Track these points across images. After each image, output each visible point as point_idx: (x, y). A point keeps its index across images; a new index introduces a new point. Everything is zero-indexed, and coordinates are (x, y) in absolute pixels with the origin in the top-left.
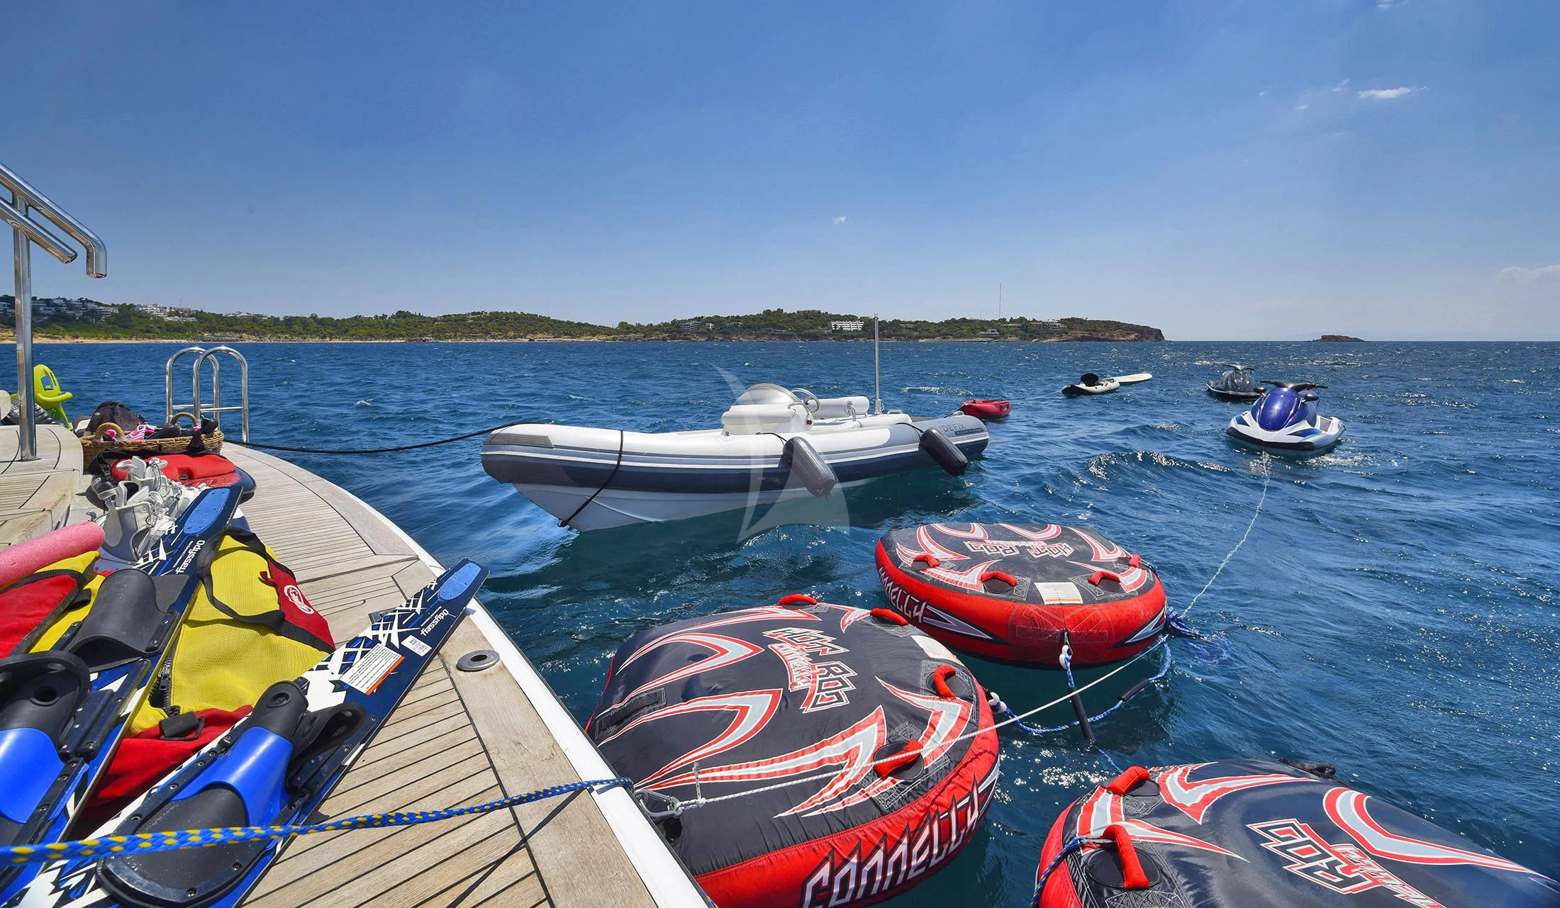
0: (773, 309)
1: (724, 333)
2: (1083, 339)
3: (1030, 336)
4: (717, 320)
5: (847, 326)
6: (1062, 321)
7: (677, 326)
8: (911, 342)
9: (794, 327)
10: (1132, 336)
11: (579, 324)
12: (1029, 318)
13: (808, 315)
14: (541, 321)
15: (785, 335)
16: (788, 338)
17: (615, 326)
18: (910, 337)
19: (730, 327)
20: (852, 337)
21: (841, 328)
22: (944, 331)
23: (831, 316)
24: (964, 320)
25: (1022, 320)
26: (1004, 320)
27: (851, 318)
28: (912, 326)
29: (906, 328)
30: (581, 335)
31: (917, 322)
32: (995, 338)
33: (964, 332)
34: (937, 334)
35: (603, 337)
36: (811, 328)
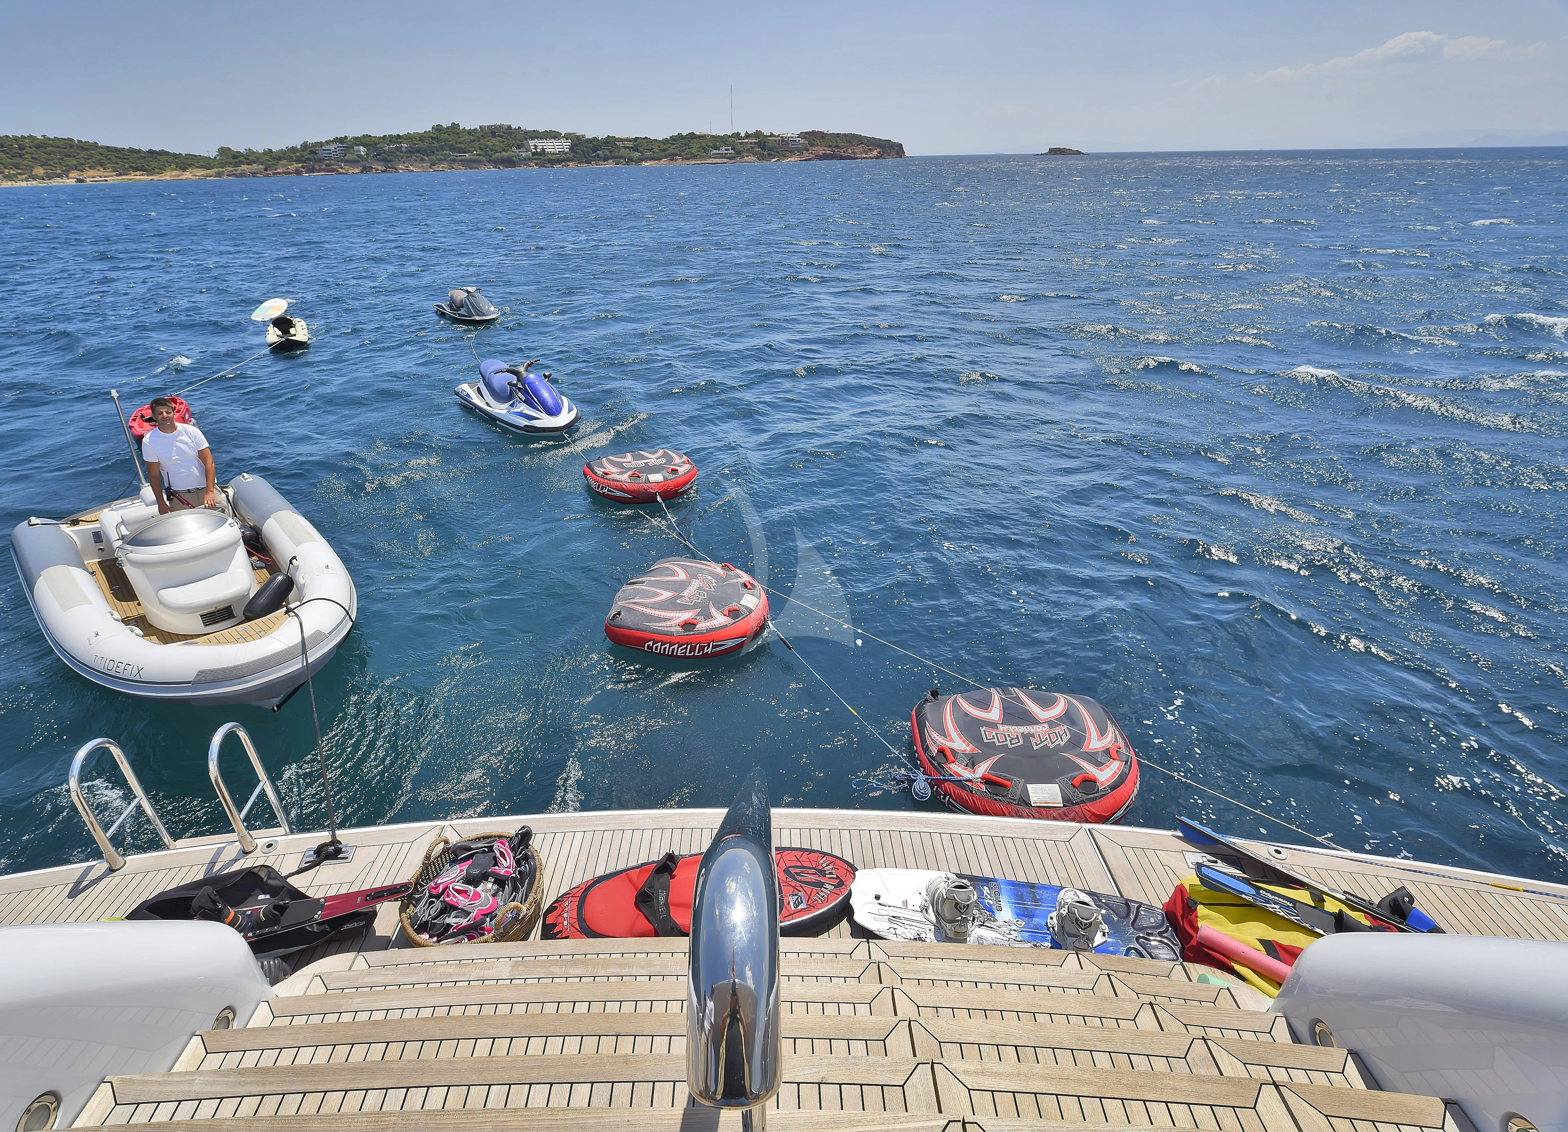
0: (446, 124)
1: (384, 160)
2: (824, 157)
3: (769, 155)
4: (365, 141)
5: (552, 147)
6: (802, 135)
7: (312, 152)
8: (633, 166)
9: (481, 149)
10: (875, 153)
11: (151, 152)
12: (767, 132)
13: (493, 132)
14: (84, 149)
15: (471, 161)
16: (475, 165)
17: (213, 153)
18: (631, 160)
19: (391, 152)
20: (559, 161)
21: (543, 149)
22: (671, 150)
23: (526, 132)
24: (692, 136)
25: (758, 134)
26: (738, 134)
27: (553, 135)
28: (631, 144)
29: (625, 147)
30: (162, 169)
31: (636, 138)
32: (730, 158)
33: (694, 151)
34: (663, 154)
35: (201, 172)
36: (504, 150)
